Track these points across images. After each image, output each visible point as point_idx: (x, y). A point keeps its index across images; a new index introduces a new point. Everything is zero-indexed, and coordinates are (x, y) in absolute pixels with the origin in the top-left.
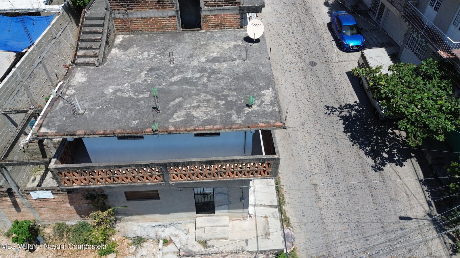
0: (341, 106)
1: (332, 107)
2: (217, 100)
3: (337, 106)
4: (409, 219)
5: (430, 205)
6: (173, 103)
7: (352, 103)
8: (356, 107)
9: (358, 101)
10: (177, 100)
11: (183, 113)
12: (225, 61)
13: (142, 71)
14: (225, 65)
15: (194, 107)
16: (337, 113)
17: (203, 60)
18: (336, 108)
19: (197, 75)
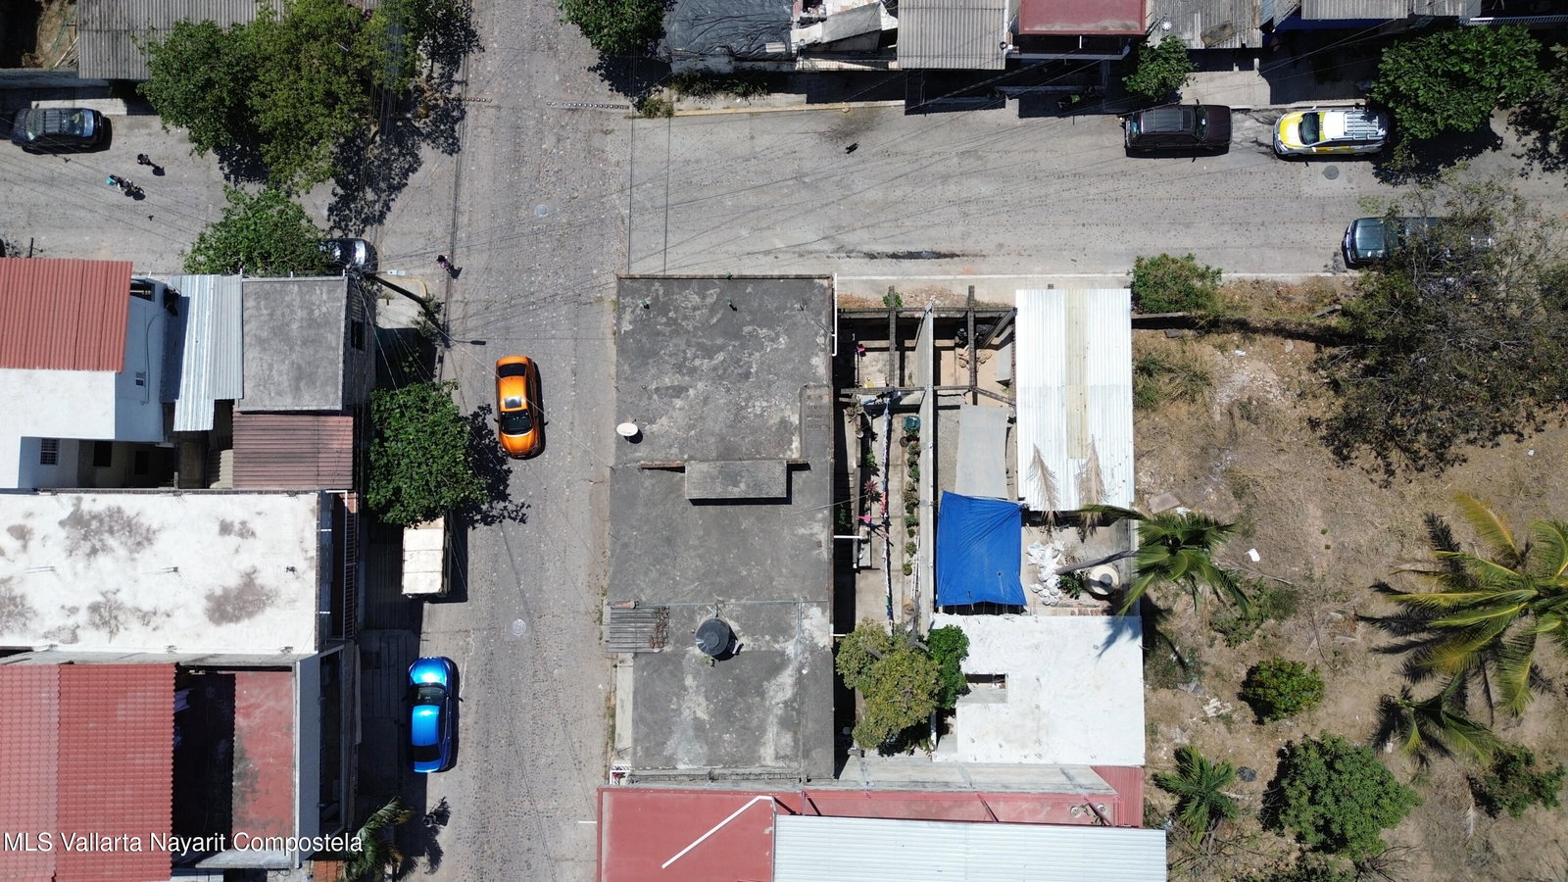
0: (501, 522)
1: (515, 519)
2: (676, 319)
3: (507, 521)
4: (474, 343)
5: (441, 360)
6: (719, 316)
7: (480, 526)
8: (478, 517)
9: (470, 530)
10: (715, 320)
11: (709, 301)
12: (667, 388)
13: (757, 372)
14: (667, 381)
15: (699, 309)
16: (511, 507)
17: (691, 392)
18: (510, 517)
19: (697, 362)
